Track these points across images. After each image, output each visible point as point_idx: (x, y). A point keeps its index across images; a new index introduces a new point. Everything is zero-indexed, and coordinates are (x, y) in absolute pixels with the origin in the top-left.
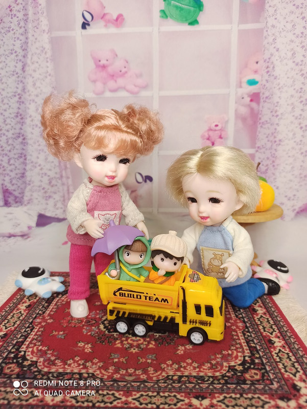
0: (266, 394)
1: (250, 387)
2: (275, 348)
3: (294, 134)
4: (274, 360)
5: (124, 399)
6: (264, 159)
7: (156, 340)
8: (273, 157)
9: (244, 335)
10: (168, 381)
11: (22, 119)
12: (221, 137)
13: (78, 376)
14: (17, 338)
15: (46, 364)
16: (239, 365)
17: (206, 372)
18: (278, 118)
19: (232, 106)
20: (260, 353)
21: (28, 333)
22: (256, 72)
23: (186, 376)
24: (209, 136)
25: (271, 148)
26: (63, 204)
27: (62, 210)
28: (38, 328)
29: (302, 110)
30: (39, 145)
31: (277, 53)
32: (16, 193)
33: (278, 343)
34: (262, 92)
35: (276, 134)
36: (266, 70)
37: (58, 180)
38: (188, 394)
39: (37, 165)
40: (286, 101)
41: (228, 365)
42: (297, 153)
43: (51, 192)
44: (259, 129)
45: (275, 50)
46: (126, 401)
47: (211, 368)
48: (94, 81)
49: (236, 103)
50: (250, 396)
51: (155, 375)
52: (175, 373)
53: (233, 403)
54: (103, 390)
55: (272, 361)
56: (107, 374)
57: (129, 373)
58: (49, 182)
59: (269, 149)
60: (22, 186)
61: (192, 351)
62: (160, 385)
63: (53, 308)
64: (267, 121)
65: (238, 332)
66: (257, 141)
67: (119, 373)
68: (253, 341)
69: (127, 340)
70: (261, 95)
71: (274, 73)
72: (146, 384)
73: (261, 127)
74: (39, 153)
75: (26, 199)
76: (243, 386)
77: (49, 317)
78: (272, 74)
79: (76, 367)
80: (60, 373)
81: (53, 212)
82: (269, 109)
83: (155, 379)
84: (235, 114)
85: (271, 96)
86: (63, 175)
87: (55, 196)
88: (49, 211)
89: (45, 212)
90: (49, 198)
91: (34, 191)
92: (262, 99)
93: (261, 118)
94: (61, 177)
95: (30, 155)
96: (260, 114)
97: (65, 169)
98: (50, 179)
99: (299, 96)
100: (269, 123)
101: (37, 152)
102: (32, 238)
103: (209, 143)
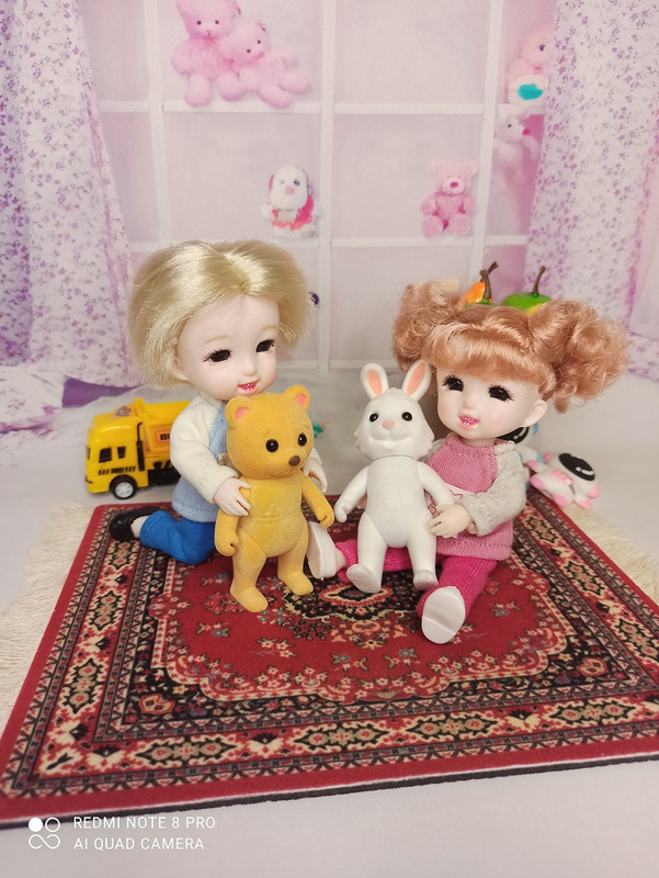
0: (625, 695)
1: (595, 687)
2: (612, 617)
3: (603, 205)
4: (618, 638)
5: (392, 732)
6: (543, 256)
7: (401, 622)
8: (561, 252)
9: (553, 599)
10: (455, 693)
11: (10, 159)
12: (461, 210)
13: (290, 703)
14: (134, 646)
15: (217, 687)
16: (564, 652)
17: (512, 669)
18: (576, 170)
19: (488, 143)
20: (591, 628)
21: (151, 634)
22: (538, 69)
23: (483, 681)
24: (439, 208)
25: (557, 234)
26: (120, 356)
27: (119, 371)
28: (165, 621)
29: (621, 155)
30: (58, 224)
31: (583, 27)
32: (10, 335)
33: (615, 609)
34: (548, 115)
35: (568, 205)
36: (559, 67)
37: (107, 303)
38: (498, 711)
39: (56, 271)
40: (594, 135)
41: (545, 655)
42: (606, 244)
43: (92, 331)
44: (537, 194)
45: (580, 20)
46: (398, 734)
47: (519, 662)
48: (187, 73)
49: (495, 136)
50: (599, 701)
51: (427, 685)
52: (461, 678)
53: (578, 717)
54: (348, 722)
55: (616, 640)
56: (341, 692)
57: (380, 686)
58: (86, 307)
59: (555, 236)
60: (24, 319)
61: (474, 636)
62: (444, 700)
63: (175, 580)
64: (553, 177)
65: (541, 594)
66: (532, 218)
67: (364, 690)
68: (571, 608)
69: (349, 628)
70: (546, 120)
71: (575, 74)
72: (420, 702)
73: (542, 189)
74: (59, 244)
75: (32, 346)
76: (582, 687)
77: (176, 599)
78: (569, 76)
79: (279, 686)
80: (254, 701)
81: (100, 374)
82: (559, 151)
83: (430, 691)
84: (494, 160)
85: (564, 123)
86: (119, 293)
87: (102, 339)
88: (91, 371)
89: (80, 375)
90: (89, 344)
91: (52, 328)
92: (547, 130)
93: (543, 171)
94: (114, 297)
95: (36, 247)
96: (542, 162)
97: (123, 280)
98: (88, 302)
99: (619, 126)
100: (558, 181)
101: (53, 240)
102: (58, 432)
103: (437, 223)
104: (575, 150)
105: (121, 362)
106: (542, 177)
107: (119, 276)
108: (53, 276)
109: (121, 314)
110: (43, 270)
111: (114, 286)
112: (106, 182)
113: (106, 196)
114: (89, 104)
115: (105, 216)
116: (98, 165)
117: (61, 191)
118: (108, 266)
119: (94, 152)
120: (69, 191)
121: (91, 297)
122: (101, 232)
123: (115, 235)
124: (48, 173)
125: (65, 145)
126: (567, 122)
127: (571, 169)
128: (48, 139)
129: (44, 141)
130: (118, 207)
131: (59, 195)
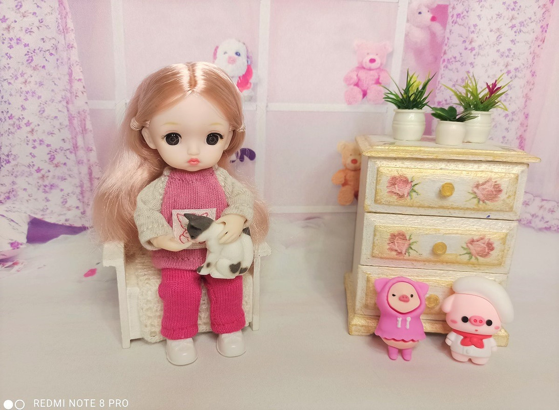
12: (377, 82)
18: (474, 52)
19: (401, 27)
24: (359, 80)
26: (79, 200)
27: (78, 212)
29: (512, 41)
30: (25, 82)
34: (451, 6)
37: (68, 152)
39: (22, 123)
40: (490, 24)
43: (54, 177)
44: (441, 71)
49: (408, 21)
58: (49, 156)
64: (455, 58)
66: (437, 91)
70: (450, 10)
73: (446, 67)
74: (26, 99)
81: (60, 215)
82: (461, 36)
84: (406, 41)
85: (465, 13)
86: (78, 144)
87: (62, 185)
88: (52, 212)
89: (43, 215)
90: (51, 189)
91: (18, 174)
92: (451, 18)
93: (447, 52)
94: (74, 148)
95: (5, 102)
96: (446, 45)
97: (82, 133)
98: (50, 151)
99: (511, 16)
100: (459, 61)
101: (20, 96)
102: (23, 265)
103: (357, 92)
104: (474, 36)
105: (80, 205)
106: (446, 57)
107: (78, 129)
108: (19, 127)
109: (79, 162)
110: (11, 122)
111: (74, 138)
112: (70, 47)
113: (69, 59)
115: (68, 76)
116: (64, 32)
117: (30, 53)
118: (69, 120)
119: (60, 21)
120: (37, 54)
121: (54, 147)
122: (64, 90)
123: (76, 93)
124: (18, 37)
125: (34, 13)
126: (467, 12)
127: (470, 51)
128: (18, 7)
129: (15, 9)
130: (80, 69)
131: (28, 56)
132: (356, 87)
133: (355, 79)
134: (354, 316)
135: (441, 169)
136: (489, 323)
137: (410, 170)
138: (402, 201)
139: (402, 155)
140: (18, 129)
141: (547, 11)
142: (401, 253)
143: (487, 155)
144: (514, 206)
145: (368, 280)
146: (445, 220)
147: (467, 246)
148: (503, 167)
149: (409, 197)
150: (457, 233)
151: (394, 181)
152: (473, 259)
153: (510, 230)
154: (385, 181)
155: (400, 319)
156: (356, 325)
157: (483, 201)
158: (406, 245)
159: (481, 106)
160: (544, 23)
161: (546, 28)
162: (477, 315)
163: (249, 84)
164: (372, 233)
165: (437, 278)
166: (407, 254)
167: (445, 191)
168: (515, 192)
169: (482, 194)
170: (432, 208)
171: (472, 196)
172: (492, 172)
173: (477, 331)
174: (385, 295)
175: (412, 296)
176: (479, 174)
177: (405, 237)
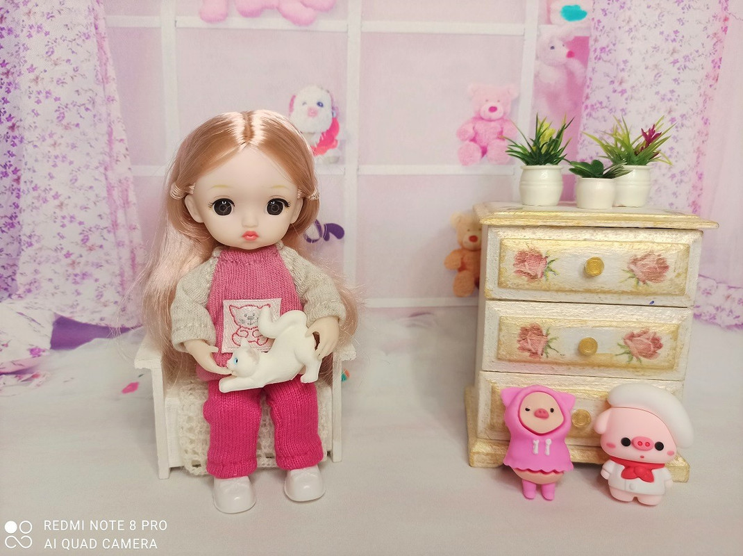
11: (7, 73)
12: (501, 136)
18: (626, 95)
19: (529, 65)
24: (476, 133)
26: (118, 292)
27: (116, 309)
29: (675, 80)
30: (55, 144)
34: (593, 38)
37: (105, 232)
39: (49, 196)
40: (644, 58)
42: (663, 175)
43: (87, 263)
44: (584, 120)
49: (537, 58)
58: (81, 237)
60: (12, 249)
64: (601, 103)
66: (579, 146)
70: (591, 42)
74: (55, 166)
81: (93, 312)
82: (607, 75)
84: (536, 83)
85: (611, 46)
86: (119, 221)
87: (97, 273)
88: (83, 309)
89: (72, 313)
90: (83, 278)
91: (42, 260)
92: (593, 53)
93: (590, 96)
94: (113, 225)
95: (29, 169)
96: (588, 87)
97: (124, 207)
98: (83, 231)
99: (671, 49)
100: (606, 107)
101: (48, 161)
102: (44, 378)
103: (475, 149)
104: (625, 75)
105: (118, 298)
106: (589, 102)
107: (119, 202)
108: (45, 201)
109: (119, 244)
110: (35, 194)
111: (113, 213)
112: (110, 99)
113: (109, 115)
114: (96, 18)
115: (107, 136)
116: (103, 82)
117: (61, 109)
118: (108, 191)
119: (99, 68)
120: (69, 109)
121: (87, 225)
122: (101, 153)
123: (117, 157)
124: (47, 90)
125: (68, 61)
126: (614, 45)
127: (620, 94)
128: (50, 53)
129: (45, 56)
130: (122, 127)
131: (58, 113)
132: (472, 143)
133: (471, 132)
134: (476, 441)
135: (585, 240)
136: (659, 446)
137: (542, 242)
138: (534, 284)
139: (532, 222)
140: (44, 202)
141: (719, 41)
142: (536, 353)
143: (646, 220)
144: (687, 288)
145: (493, 392)
146: (593, 308)
147: (625, 343)
148: (668, 236)
149: (544, 278)
150: (610, 326)
151: (522, 258)
152: (635, 361)
153: (683, 321)
154: (510, 259)
155: (537, 442)
156: (478, 453)
157: (644, 282)
158: (542, 342)
159: (636, 159)
160: (716, 57)
161: (719, 63)
162: (643, 436)
163: (335, 142)
164: (497, 327)
165: (587, 388)
166: (544, 354)
167: (592, 269)
168: (687, 269)
169: (642, 272)
170: (576, 292)
171: (629, 275)
172: (653, 243)
173: (642, 457)
174: (515, 409)
175: (552, 410)
176: (637, 246)
177: (541, 332)
